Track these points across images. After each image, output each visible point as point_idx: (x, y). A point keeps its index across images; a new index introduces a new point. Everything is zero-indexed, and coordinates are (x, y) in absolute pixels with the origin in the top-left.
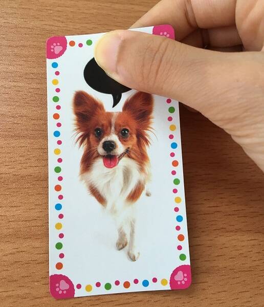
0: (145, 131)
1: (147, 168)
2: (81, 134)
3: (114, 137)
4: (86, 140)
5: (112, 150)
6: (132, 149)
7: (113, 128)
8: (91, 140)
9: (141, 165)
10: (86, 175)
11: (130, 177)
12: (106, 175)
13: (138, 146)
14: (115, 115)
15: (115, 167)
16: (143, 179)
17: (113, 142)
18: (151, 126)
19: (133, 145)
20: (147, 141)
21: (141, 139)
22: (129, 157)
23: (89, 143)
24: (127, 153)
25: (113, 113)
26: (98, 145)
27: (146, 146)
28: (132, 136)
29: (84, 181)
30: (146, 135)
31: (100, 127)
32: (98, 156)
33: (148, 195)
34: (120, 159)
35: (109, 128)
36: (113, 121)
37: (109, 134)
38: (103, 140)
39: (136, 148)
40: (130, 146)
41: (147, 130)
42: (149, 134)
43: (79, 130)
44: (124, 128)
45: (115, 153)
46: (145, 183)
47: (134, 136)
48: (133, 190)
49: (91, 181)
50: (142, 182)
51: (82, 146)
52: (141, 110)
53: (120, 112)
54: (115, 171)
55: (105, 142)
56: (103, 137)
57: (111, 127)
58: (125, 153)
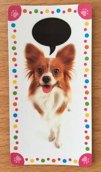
1: (70, 94)
2: (29, 71)
3: (49, 74)
4: (32, 75)
5: (48, 82)
6: (60, 82)
7: (49, 68)
8: (35, 75)
9: (65, 92)
10: (32, 97)
11: (59, 99)
12: (44, 98)
13: (64, 80)
14: (51, 60)
15: (50, 93)
16: (66, 101)
17: (49, 77)
18: (73, 68)
19: (61, 80)
20: (70, 77)
21: (67, 75)
22: (59, 86)
23: (34, 77)
25: (50, 58)
26: (40, 78)
27: (70, 81)
29: (30, 100)
30: (70, 73)
31: (41, 67)
32: (40, 85)
33: (69, 110)
34: (53, 88)
35: (47, 68)
36: (50, 63)
37: (46, 72)
38: (43, 75)
39: (63, 81)
40: (59, 80)
41: (70, 70)
42: (72, 73)
43: (28, 69)
44: (56, 68)
45: (49, 84)
46: (67, 103)
47: (62, 74)
48: (60, 107)
49: (35, 100)
51: (30, 78)
52: (67, 58)
53: (54, 58)
54: (50, 95)
55: (44, 77)
58: (56, 84)
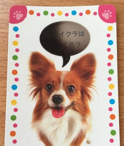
0: (88, 88)
1: (88, 119)
2: (34, 88)
3: (62, 92)
4: (39, 93)
5: (60, 103)
6: (76, 102)
7: (61, 84)
8: (43, 93)
9: (83, 117)
10: (37, 123)
11: (74, 127)
12: (54, 124)
13: (82, 100)
14: (64, 74)
15: (62, 117)
16: (84, 129)
17: (61, 96)
18: (93, 84)
19: (78, 99)
20: (89, 97)
21: (85, 94)
22: (74, 109)
23: (41, 96)
24: (72, 106)
25: (62, 71)
26: (48, 98)
27: (89, 101)
28: (77, 92)
29: (35, 128)
30: (89, 91)
31: (51, 83)
32: (48, 107)
33: (88, 142)
34: (66, 111)
35: (58, 84)
36: (62, 78)
37: (58, 89)
38: (53, 94)
39: (80, 102)
40: (75, 100)
41: (90, 87)
42: (92, 91)
43: (33, 85)
44: (71, 84)
45: (62, 105)
46: (86, 132)
47: (79, 92)
48: (76, 137)
49: (41, 129)
50: (84, 131)
51: (35, 98)
52: (85, 71)
53: (68, 72)
54: (62, 121)
55: (54, 96)
56: (53, 91)
57: (60, 83)
58: (71, 106)
